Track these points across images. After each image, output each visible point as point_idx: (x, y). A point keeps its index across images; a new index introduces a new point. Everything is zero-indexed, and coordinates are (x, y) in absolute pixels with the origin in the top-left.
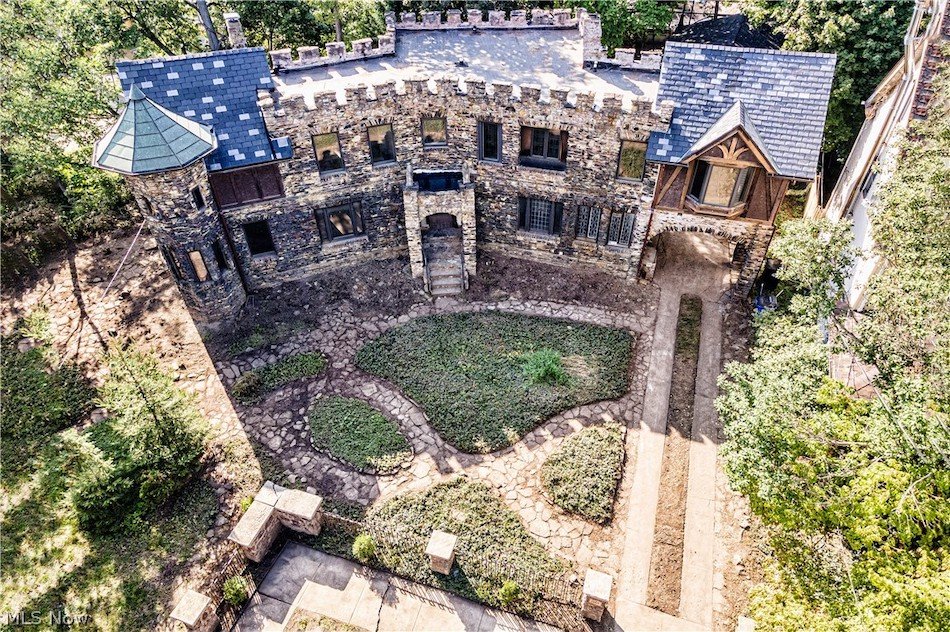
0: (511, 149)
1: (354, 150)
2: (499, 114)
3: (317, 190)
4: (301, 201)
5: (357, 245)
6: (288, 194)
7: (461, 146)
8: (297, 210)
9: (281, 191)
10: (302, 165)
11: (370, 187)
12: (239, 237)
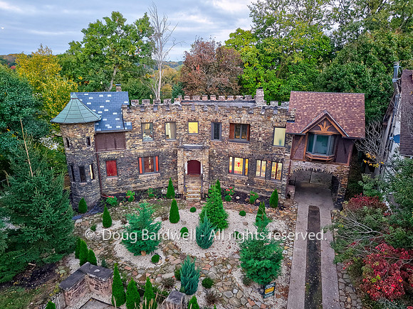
0: (225, 134)
1: (158, 131)
2: (220, 118)
3: (141, 148)
4: (133, 152)
5: (155, 177)
6: (128, 148)
7: (204, 134)
8: (130, 156)
9: (125, 147)
10: (136, 135)
11: (163, 149)
12: (103, 166)
